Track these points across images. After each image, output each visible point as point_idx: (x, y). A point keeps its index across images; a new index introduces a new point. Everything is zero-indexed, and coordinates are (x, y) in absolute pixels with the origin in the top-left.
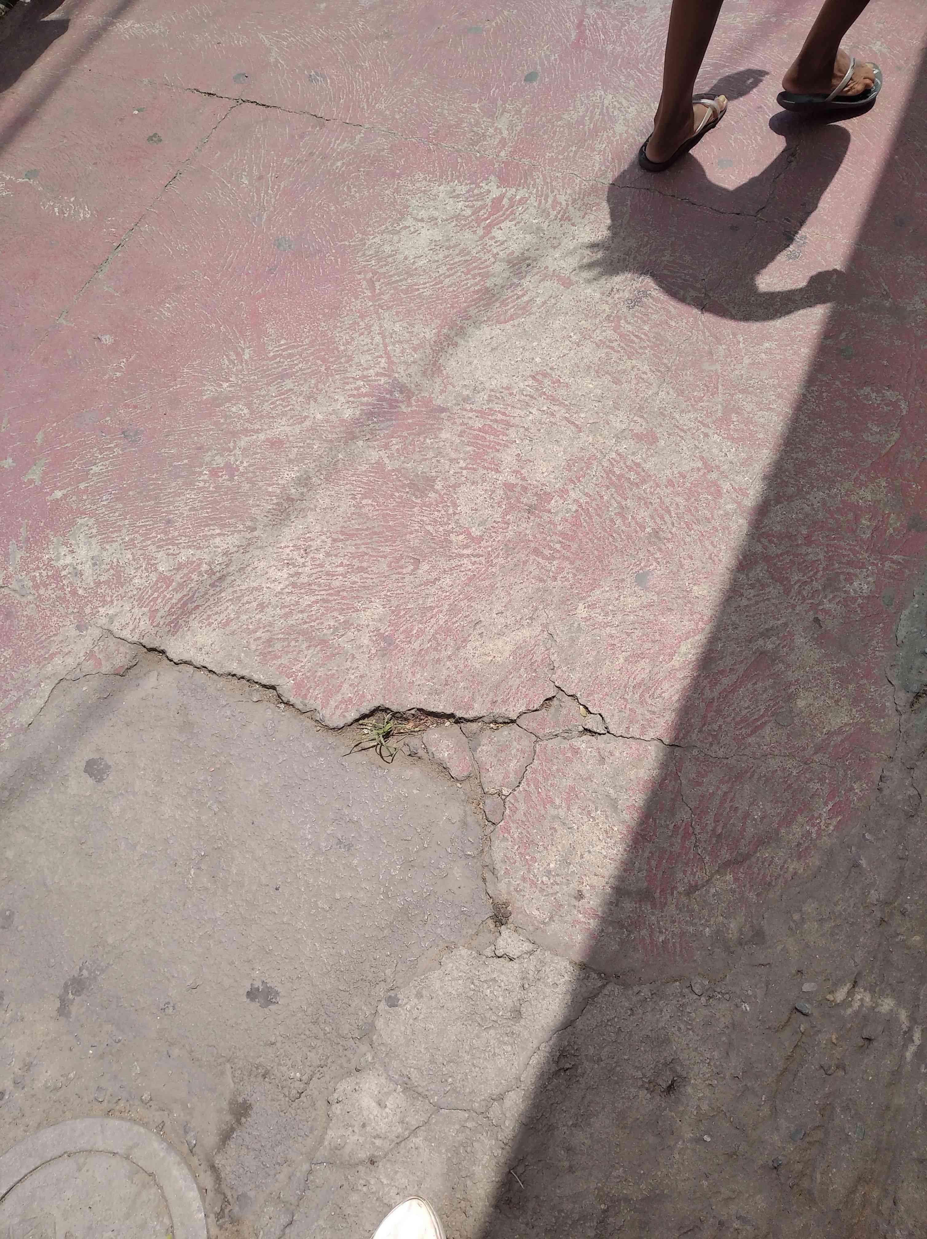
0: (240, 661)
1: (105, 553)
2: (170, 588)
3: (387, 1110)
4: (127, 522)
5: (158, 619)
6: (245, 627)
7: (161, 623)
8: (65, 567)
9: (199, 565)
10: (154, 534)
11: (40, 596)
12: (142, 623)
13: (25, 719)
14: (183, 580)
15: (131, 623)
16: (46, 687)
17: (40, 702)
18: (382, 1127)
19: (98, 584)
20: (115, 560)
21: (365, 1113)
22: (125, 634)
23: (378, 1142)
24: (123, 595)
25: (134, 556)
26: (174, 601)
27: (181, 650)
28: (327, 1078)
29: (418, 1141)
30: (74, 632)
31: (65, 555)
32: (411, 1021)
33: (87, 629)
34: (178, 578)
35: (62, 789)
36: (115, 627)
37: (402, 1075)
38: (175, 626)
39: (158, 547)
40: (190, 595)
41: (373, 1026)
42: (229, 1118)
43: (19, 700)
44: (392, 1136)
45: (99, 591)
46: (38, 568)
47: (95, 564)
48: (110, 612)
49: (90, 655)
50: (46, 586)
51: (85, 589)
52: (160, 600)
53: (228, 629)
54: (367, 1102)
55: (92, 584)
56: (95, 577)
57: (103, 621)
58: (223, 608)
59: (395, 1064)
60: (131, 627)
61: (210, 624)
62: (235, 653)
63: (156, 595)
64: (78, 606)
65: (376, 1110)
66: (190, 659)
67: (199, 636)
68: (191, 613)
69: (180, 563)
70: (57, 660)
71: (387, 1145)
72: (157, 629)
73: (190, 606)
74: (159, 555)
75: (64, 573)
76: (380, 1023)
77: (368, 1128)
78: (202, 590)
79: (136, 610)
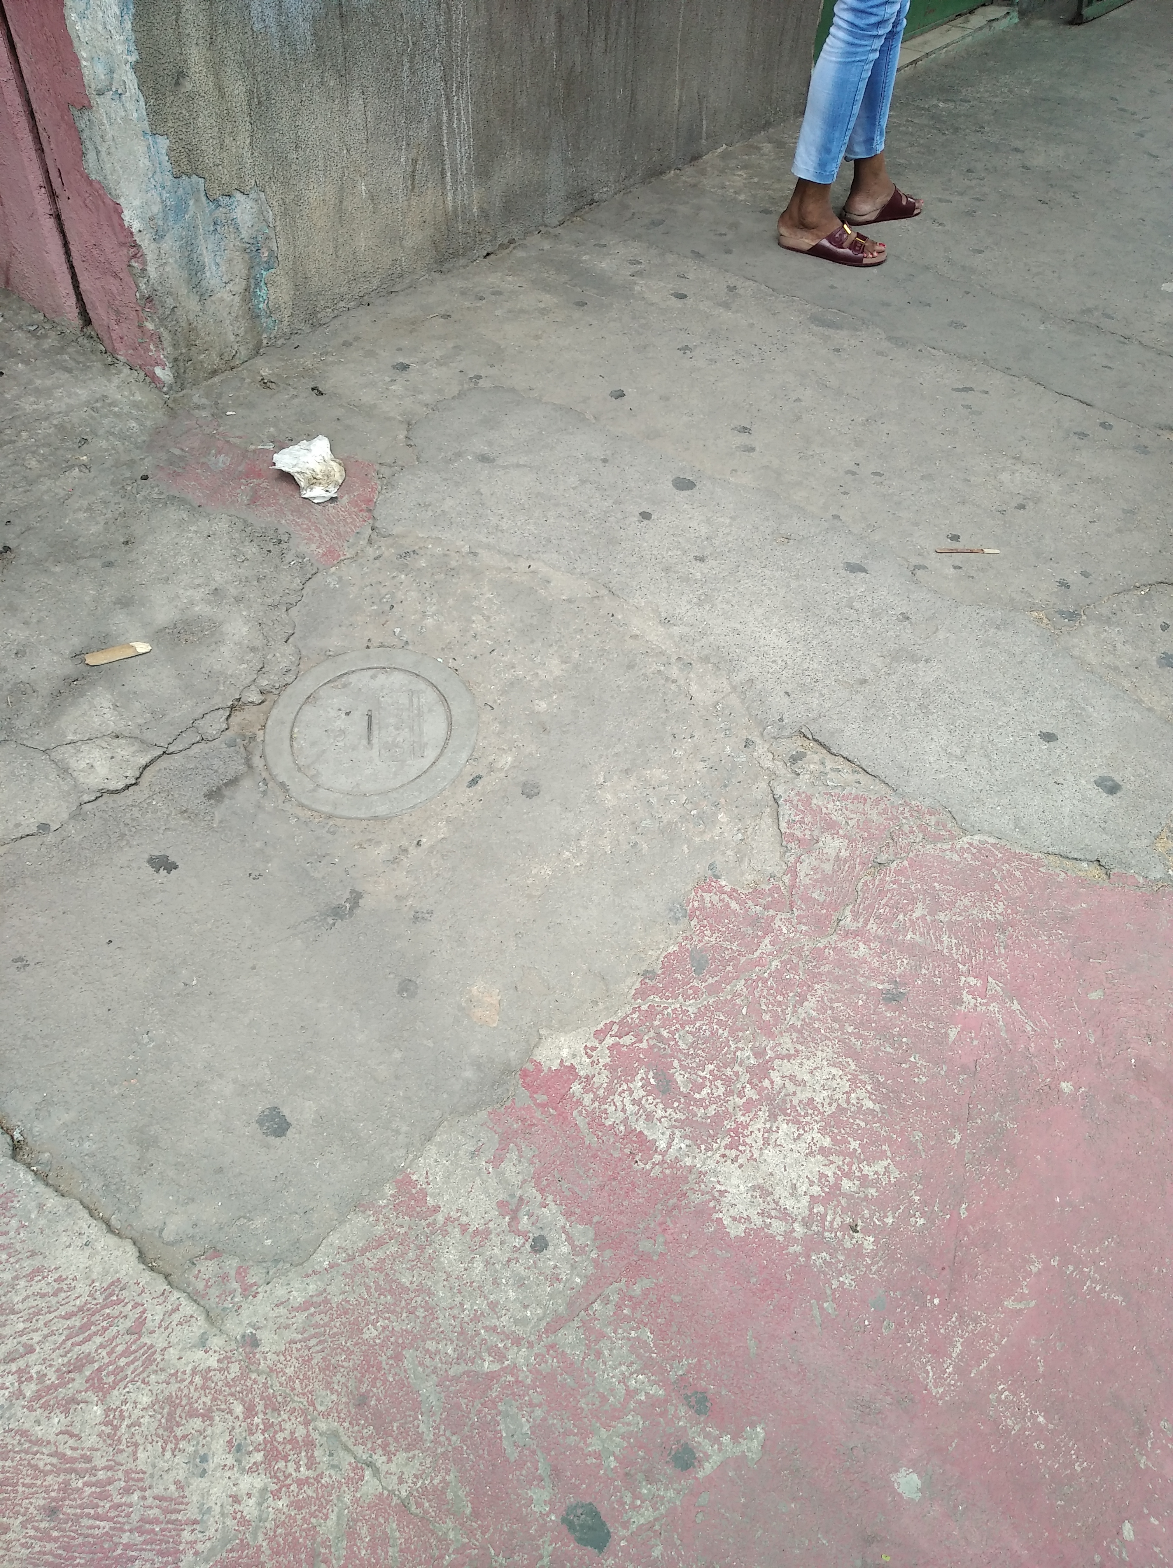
42: (226, 792)
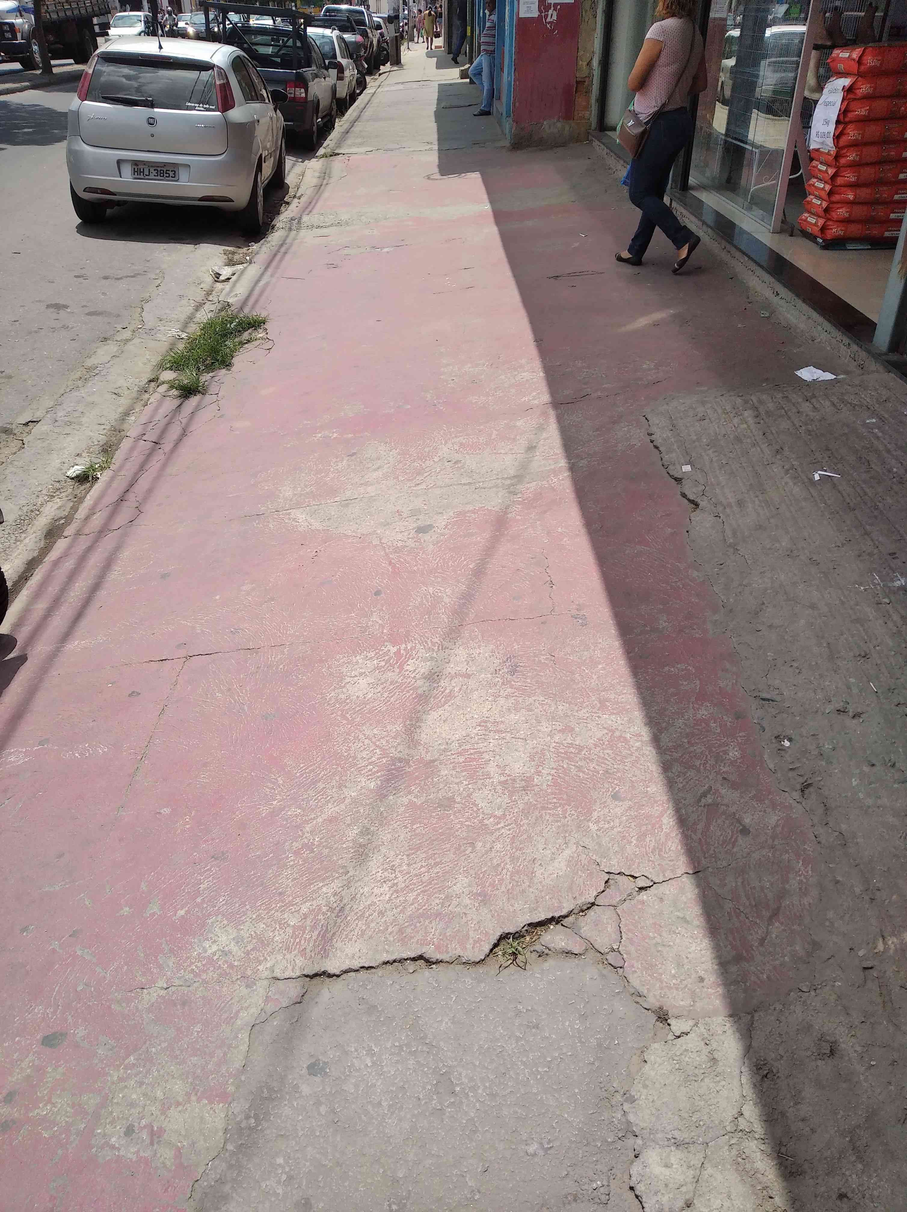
0: (387, 952)
1: (242, 932)
2: (307, 932)
3: (674, 1166)
4: (248, 907)
5: (308, 954)
6: (377, 930)
7: (313, 955)
8: (214, 954)
9: (320, 909)
10: (274, 906)
11: (203, 980)
12: (297, 961)
13: (238, 1064)
14: (313, 923)
15: (289, 965)
16: (244, 1036)
17: (244, 1048)
18: (680, 1178)
19: (248, 953)
20: (252, 933)
21: (662, 1177)
22: (287, 974)
23: (684, 1189)
24: (272, 951)
25: (266, 925)
26: (314, 938)
27: (338, 964)
28: (619, 1175)
29: (709, 1170)
30: (244, 991)
31: (210, 946)
32: (651, 1104)
33: (255, 984)
34: (308, 922)
35: (297, 1095)
36: (278, 973)
37: (669, 1140)
38: (325, 952)
39: (281, 912)
40: (324, 928)
41: (629, 1123)
43: (225, 1054)
44: (689, 1180)
45: (252, 957)
46: (192, 963)
47: (237, 943)
48: (268, 965)
49: (267, 999)
50: (205, 971)
51: (239, 960)
52: (303, 942)
53: (366, 937)
54: (657, 1170)
55: (242, 955)
56: (243, 950)
57: (266, 974)
58: (354, 926)
59: (659, 1136)
60: (290, 968)
61: (351, 940)
62: (380, 948)
63: (298, 940)
64: (239, 973)
65: (667, 1172)
66: (348, 967)
67: (347, 950)
68: (331, 939)
69: (304, 914)
70: (243, 1014)
71: (691, 1187)
72: (311, 960)
73: (329, 935)
74: (286, 916)
75: (215, 958)
76: (631, 1118)
77: (671, 1186)
78: (331, 922)
79: (288, 956)
